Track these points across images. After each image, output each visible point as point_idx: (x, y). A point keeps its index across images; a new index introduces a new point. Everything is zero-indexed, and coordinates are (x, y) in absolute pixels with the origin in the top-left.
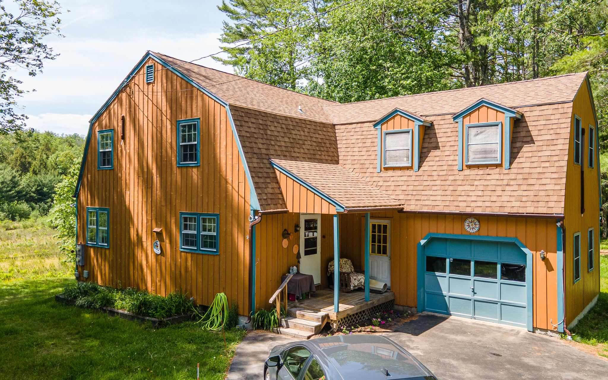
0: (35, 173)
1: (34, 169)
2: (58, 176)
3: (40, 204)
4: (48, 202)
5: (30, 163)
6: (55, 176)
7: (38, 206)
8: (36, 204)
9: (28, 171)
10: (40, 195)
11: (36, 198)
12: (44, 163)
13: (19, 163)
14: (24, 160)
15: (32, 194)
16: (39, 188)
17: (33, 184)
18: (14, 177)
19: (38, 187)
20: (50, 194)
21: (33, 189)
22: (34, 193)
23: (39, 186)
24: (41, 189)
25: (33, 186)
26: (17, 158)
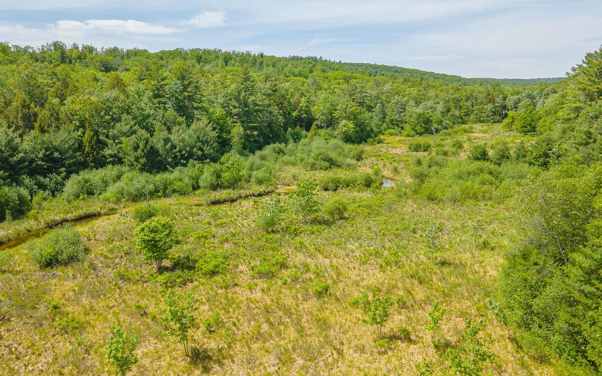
0: (43, 131)
1: (40, 125)
2: (74, 131)
3: (51, 176)
4: (61, 173)
5: (35, 115)
6: (69, 133)
7: (48, 179)
8: (45, 177)
9: (33, 128)
10: (50, 163)
11: (45, 167)
12: (55, 114)
13: (20, 115)
14: (27, 111)
15: (40, 162)
16: (48, 153)
17: (39, 147)
18: (12, 140)
19: (46, 152)
20: (63, 160)
21: (41, 155)
22: (42, 160)
23: (47, 149)
24: (51, 154)
25: (41, 150)
26: (18, 108)
